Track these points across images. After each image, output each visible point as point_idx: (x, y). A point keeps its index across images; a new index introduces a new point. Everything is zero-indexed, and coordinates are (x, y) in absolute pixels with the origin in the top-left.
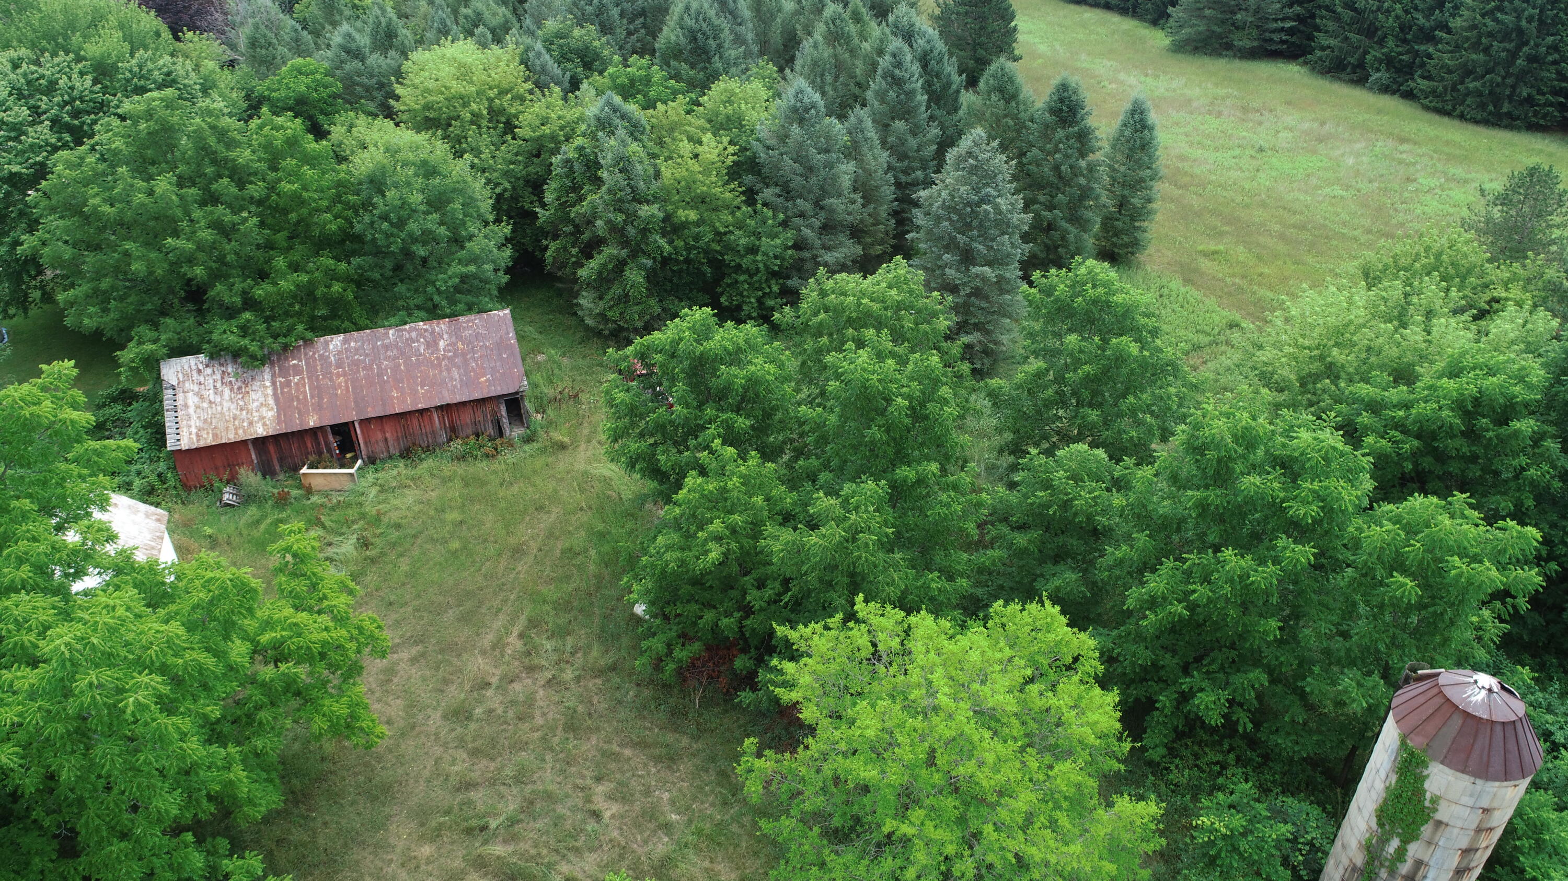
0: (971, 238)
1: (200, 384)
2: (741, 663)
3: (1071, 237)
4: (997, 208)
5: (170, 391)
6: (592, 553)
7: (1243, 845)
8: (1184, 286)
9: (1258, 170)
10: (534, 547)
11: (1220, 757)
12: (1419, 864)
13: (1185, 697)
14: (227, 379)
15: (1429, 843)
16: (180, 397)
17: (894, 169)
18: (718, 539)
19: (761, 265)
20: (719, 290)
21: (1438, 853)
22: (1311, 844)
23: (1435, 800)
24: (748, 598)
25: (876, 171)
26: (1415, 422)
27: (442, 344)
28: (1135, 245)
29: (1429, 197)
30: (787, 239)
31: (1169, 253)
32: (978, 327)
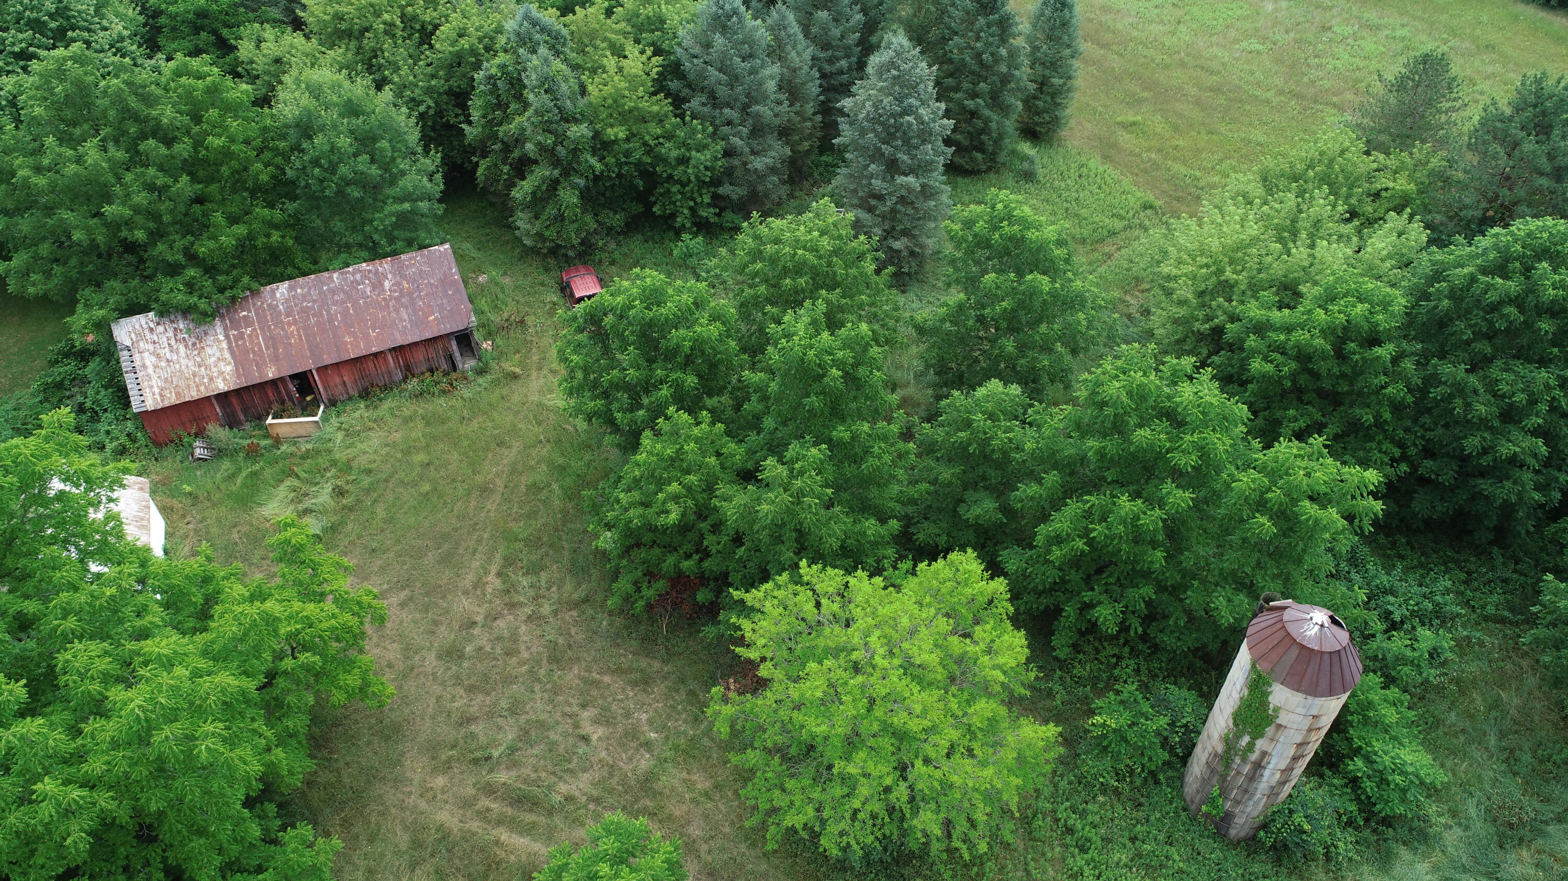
0: (896, 148)
1: (154, 342)
2: (703, 596)
3: (993, 125)
4: (919, 119)
5: (126, 353)
6: (555, 486)
7: (1131, 735)
8: (1103, 163)
9: (1179, 22)
10: (500, 483)
11: (1116, 651)
12: (1264, 754)
13: (1087, 607)
14: (180, 336)
15: (1272, 740)
16: (137, 357)
17: (818, 59)
18: (676, 498)
19: (692, 178)
20: (652, 199)
21: (1279, 746)
22: (1185, 726)
23: (1277, 710)
24: (706, 543)
25: (800, 68)
26: (1294, 347)
27: (387, 284)
28: (1056, 122)
29: (1342, 47)
30: (716, 151)
31: (1089, 126)
32: (906, 233)
